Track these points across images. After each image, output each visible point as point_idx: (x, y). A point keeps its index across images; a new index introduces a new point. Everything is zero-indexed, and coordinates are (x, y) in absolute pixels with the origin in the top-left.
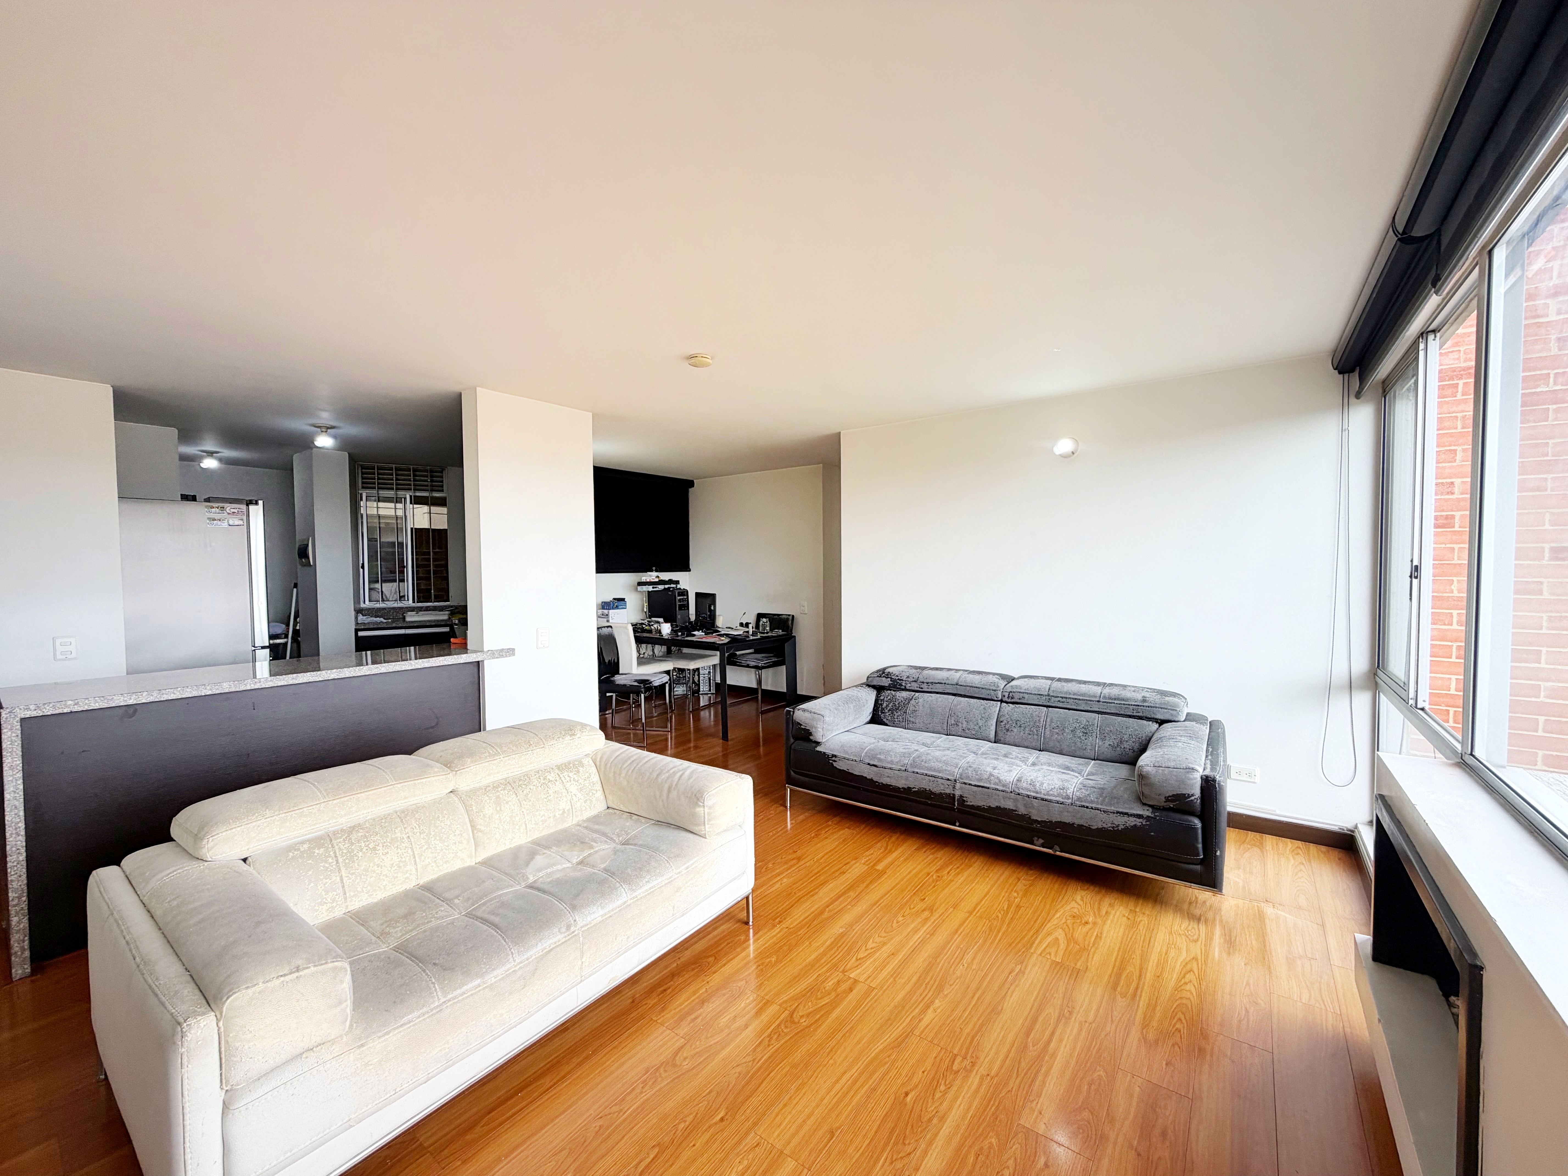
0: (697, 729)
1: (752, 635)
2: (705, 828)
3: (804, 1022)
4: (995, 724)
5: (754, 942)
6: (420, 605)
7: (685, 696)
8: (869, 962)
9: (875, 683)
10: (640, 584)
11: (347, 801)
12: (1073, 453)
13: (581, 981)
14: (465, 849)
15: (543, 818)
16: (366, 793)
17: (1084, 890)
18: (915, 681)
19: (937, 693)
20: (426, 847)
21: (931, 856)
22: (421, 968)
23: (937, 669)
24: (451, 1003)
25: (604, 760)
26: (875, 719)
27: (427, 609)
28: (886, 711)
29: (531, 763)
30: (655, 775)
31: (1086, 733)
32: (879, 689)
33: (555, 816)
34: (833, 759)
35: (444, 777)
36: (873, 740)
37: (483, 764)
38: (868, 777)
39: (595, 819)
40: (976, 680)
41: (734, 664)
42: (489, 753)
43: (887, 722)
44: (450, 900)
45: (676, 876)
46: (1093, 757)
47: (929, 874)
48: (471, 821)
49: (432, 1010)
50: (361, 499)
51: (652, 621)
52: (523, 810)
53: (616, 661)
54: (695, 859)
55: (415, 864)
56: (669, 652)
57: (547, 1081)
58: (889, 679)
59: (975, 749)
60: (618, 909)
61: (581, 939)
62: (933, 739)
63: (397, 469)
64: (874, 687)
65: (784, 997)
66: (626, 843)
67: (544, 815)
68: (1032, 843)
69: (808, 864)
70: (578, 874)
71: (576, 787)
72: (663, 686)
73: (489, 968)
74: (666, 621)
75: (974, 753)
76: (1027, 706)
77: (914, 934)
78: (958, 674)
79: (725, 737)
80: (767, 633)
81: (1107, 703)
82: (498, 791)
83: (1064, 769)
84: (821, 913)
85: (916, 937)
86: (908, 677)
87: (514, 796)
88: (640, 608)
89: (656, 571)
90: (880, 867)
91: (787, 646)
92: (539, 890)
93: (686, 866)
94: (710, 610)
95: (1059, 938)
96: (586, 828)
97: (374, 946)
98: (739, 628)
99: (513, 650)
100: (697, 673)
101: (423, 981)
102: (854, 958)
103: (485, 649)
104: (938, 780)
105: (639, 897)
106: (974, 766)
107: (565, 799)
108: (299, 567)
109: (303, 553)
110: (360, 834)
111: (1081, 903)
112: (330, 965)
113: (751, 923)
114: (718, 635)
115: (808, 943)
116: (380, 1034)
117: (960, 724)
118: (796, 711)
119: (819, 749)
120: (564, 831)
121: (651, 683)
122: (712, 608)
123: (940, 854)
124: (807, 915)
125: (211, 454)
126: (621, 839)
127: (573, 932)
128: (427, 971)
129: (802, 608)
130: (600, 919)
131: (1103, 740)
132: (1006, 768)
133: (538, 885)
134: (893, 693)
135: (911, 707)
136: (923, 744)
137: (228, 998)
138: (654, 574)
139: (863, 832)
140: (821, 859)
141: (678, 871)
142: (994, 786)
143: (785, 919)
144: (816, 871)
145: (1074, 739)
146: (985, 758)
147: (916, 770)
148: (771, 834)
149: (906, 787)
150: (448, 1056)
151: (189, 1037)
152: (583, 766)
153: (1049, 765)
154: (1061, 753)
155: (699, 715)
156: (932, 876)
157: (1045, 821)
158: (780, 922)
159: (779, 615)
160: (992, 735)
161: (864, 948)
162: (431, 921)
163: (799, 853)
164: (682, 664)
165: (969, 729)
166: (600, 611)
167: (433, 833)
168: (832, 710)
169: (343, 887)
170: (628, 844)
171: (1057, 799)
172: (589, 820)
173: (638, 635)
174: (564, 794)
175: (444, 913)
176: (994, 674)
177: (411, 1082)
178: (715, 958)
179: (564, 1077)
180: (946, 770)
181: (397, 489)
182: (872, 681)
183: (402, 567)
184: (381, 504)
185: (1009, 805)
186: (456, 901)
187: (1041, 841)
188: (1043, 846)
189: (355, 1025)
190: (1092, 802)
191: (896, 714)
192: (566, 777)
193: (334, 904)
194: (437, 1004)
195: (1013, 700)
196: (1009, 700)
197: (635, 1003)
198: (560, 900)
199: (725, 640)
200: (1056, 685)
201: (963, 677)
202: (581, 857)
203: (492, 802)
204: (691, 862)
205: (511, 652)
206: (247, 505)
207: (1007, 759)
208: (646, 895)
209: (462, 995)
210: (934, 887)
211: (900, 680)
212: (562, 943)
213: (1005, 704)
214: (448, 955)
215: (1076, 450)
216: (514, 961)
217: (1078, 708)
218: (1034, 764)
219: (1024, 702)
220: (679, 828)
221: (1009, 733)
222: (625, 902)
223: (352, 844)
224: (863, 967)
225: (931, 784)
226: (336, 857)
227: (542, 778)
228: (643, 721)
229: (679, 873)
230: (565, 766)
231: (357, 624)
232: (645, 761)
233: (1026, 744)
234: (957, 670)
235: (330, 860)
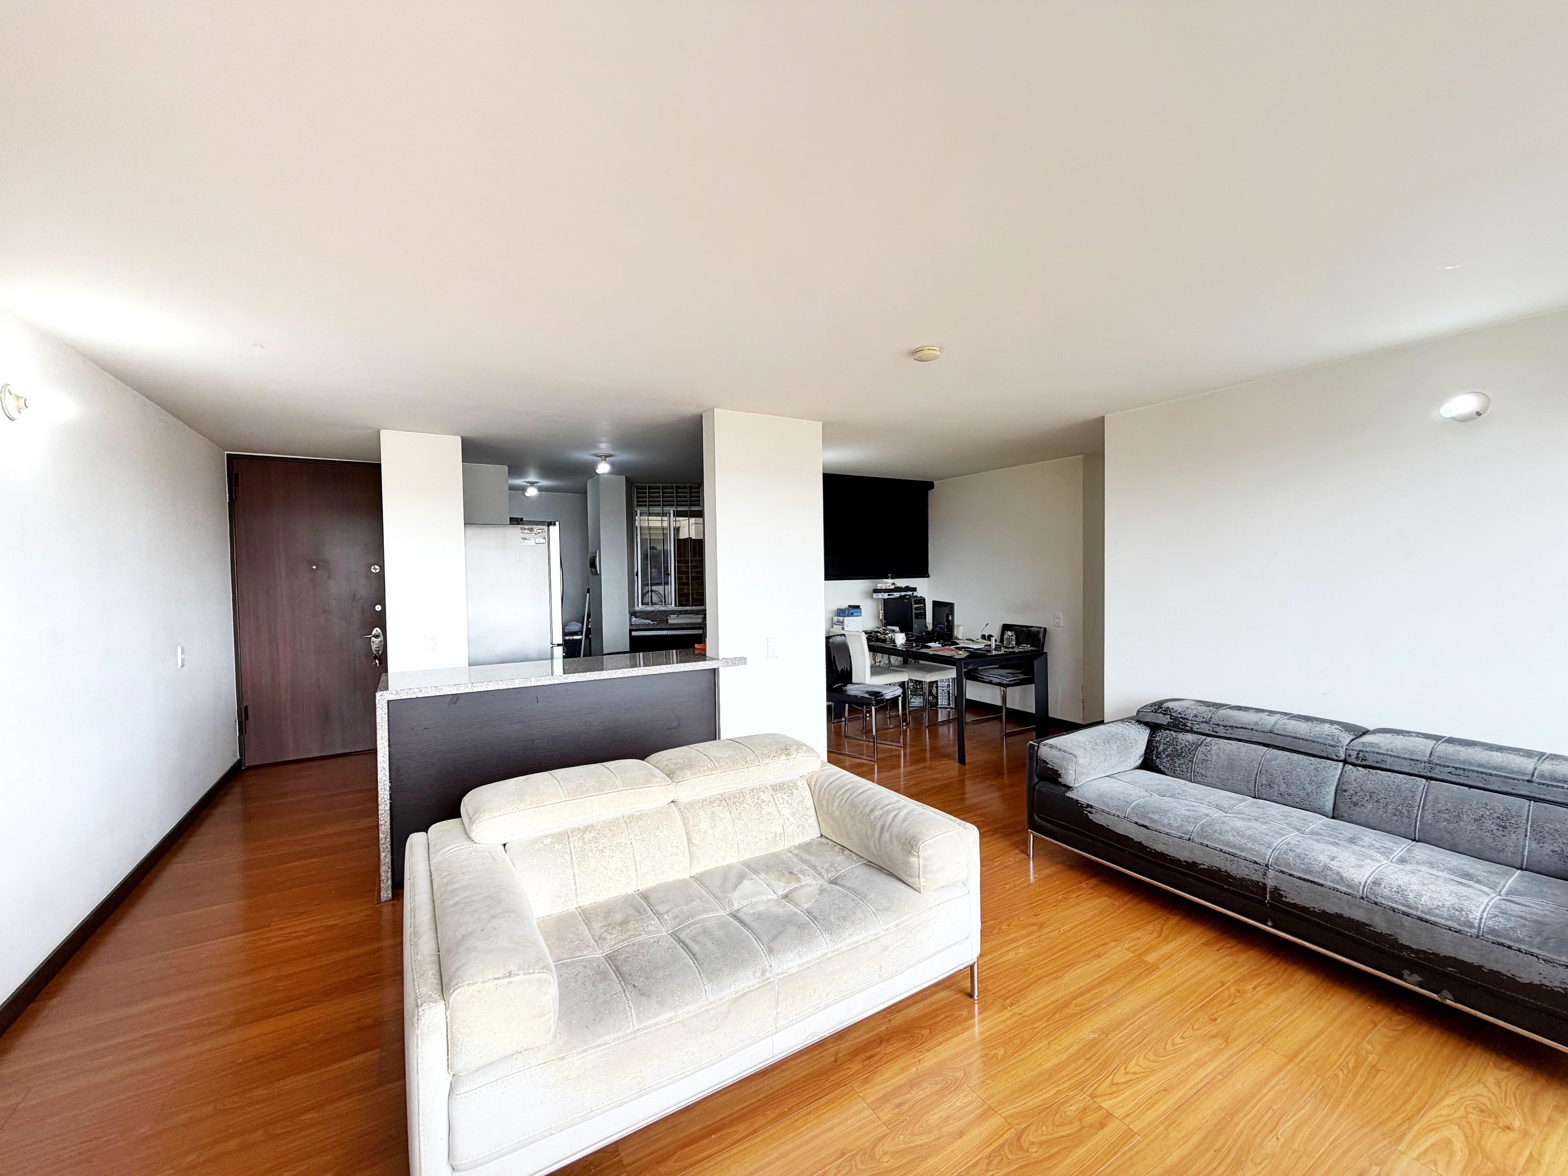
0: (933, 749)
1: (995, 650)
2: (919, 881)
3: (1036, 1153)
4: (1333, 792)
5: (981, 1021)
6: (680, 608)
7: (922, 709)
8: (1128, 1093)
9: (1148, 719)
10: (876, 591)
11: (583, 802)
12: (1479, 414)
13: (776, 1032)
14: (681, 861)
15: (755, 839)
16: (599, 797)
17: (1502, 1070)
18: (1206, 722)
19: (1240, 740)
20: (646, 855)
21: (1228, 958)
22: (622, 987)
23: (1239, 708)
24: (644, 1031)
25: (818, 784)
26: (1148, 764)
27: (686, 612)
28: (1164, 756)
29: (746, 781)
30: (868, 810)
31: (1505, 827)
32: (1154, 728)
33: (767, 839)
34: (1089, 809)
35: (666, 787)
36: (1144, 793)
37: (701, 778)
38: (1136, 840)
39: (806, 847)
40: (1303, 728)
41: (975, 679)
42: (707, 766)
43: (1165, 770)
44: (661, 914)
45: (884, 933)
46: (1519, 867)
47: (1223, 984)
48: (687, 834)
49: (627, 1035)
50: (636, 515)
51: (888, 630)
52: (736, 828)
53: (849, 670)
54: (907, 917)
55: (636, 870)
56: (905, 662)
57: (741, 1129)
58: (1168, 717)
59: (1299, 824)
60: (817, 961)
61: (776, 987)
62: (1232, 802)
63: (663, 488)
64: (1146, 724)
65: (1010, 1109)
66: (834, 882)
67: (756, 836)
68: (1400, 977)
69: (1052, 935)
70: (779, 910)
71: (789, 811)
72: (895, 699)
73: (682, 1002)
74: (901, 631)
75: (1298, 830)
76: (1390, 773)
77: (1198, 1069)
78: (1273, 719)
79: (962, 760)
80: (1013, 648)
81: (1548, 785)
82: (713, 806)
83: (1461, 876)
84: (1066, 1005)
85: (1202, 1074)
86: (1196, 716)
87: (728, 813)
88: (877, 615)
89: (892, 578)
90: (1151, 958)
91: (1036, 663)
92: (741, 921)
93: (895, 922)
94: (948, 620)
95: (1454, 1140)
96: (797, 855)
97: (591, 950)
98: (980, 640)
99: (745, 659)
100: (935, 685)
101: (621, 1002)
102: (1108, 1081)
103: (721, 658)
104: (1240, 860)
105: (840, 951)
106: (1299, 851)
107: (777, 822)
108: (590, 575)
109: (593, 565)
110: (592, 835)
111: (1496, 1090)
112: (537, 976)
113: (976, 997)
114: (956, 648)
115: (1046, 1042)
116: (579, 1050)
117: (1275, 786)
118: (1041, 747)
119: (1069, 794)
120: (775, 855)
121: (882, 695)
122: (950, 618)
123: (1243, 957)
124: (1047, 1003)
125: (532, 484)
126: (829, 875)
127: (768, 979)
128: (627, 993)
129: (1057, 620)
130: (797, 969)
131: (1541, 840)
132: (1353, 860)
133: (740, 915)
134: (1174, 734)
135: (1199, 755)
136: (1217, 807)
137: (454, 991)
138: (890, 581)
139: (1127, 906)
140: (1069, 931)
141: (887, 927)
142: (1332, 885)
143: (1018, 1002)
144: (1062, 946)
145: (1479, 832)
146: (1317, 841)
147: (1206, 842)
148: (1008, 887)
149: (1190, 861)
150: (642, 1085)
151: (423, 1021)
152: (797, 789)
153: (1432, 865)
154: (1454, 849)
155: (937, 731)
156: (1228, 988)
157: (1425, 952)
158: (1012, 1004)
159: (1028, 627)
160: (1329, 806)
161: (1122, 1070)
162: (640, 935)
163: (1041, 918)
164: (918, 676)
165: (1290, 795)
166: (836, 618)
167: (653, 842)
168: (1088, 749)
169: (575, 883)
170: (836, 884)
171: (1449, 923)
172: (800, 847)
173: (871, 644)
174: (777, 817)
175: (653, 928)
176: (1332, 723)
177: (606, 1104)
178: (931, 1032)
179: (755, 1132)
180: (1252, 849)
181: (663, 505)
182: (1144, 716)
183: (668, 574)
184: (650, 518)
185: (1359, 915)
186: (666, 916)
187: (1417, 978)
188: (1420, 985)
189: (558, 1036)
190: (1518, 940)
191: (1178, 762)
192: (780, 798)
193: (568, 899)
194: (631, 1030)
195: (1364, 763)
196: (1359, 762)
197: (837, 1064)
198: (758, 938)
199: (963, 654)
200: (1443, 749)
201: (1281, 723)
202: (787, 890)
203: (707, 817)
204: (902, 919)
205: (742, 660)
206: (548, 526)
207: (1353, 846)
208: (849, 950)
209: (655, 1025)
210: (1231, 1005)
211: (1184, 719)
212: (757, 989)
213: (1350, 767)
214: (647, 978)
215: (1486, 410)
216: (707, 999)
217: (1487, 787)
218: (1402, 861)
219: (1384, 767)
220: (891, 875)
221: (1357, 809)
222: (825, 954)
223: (585, 843)
224: (1120, 1098)
225: (1228, 864)
226: (571, 854)
227: (755, 797)
228: (874, 733)
229: (888, 930)
230: (780, 786)
231: (631, 625)
232: (859, 792)
233: (1388, 828)
234: (1271, 713)
235: (566, 857)
